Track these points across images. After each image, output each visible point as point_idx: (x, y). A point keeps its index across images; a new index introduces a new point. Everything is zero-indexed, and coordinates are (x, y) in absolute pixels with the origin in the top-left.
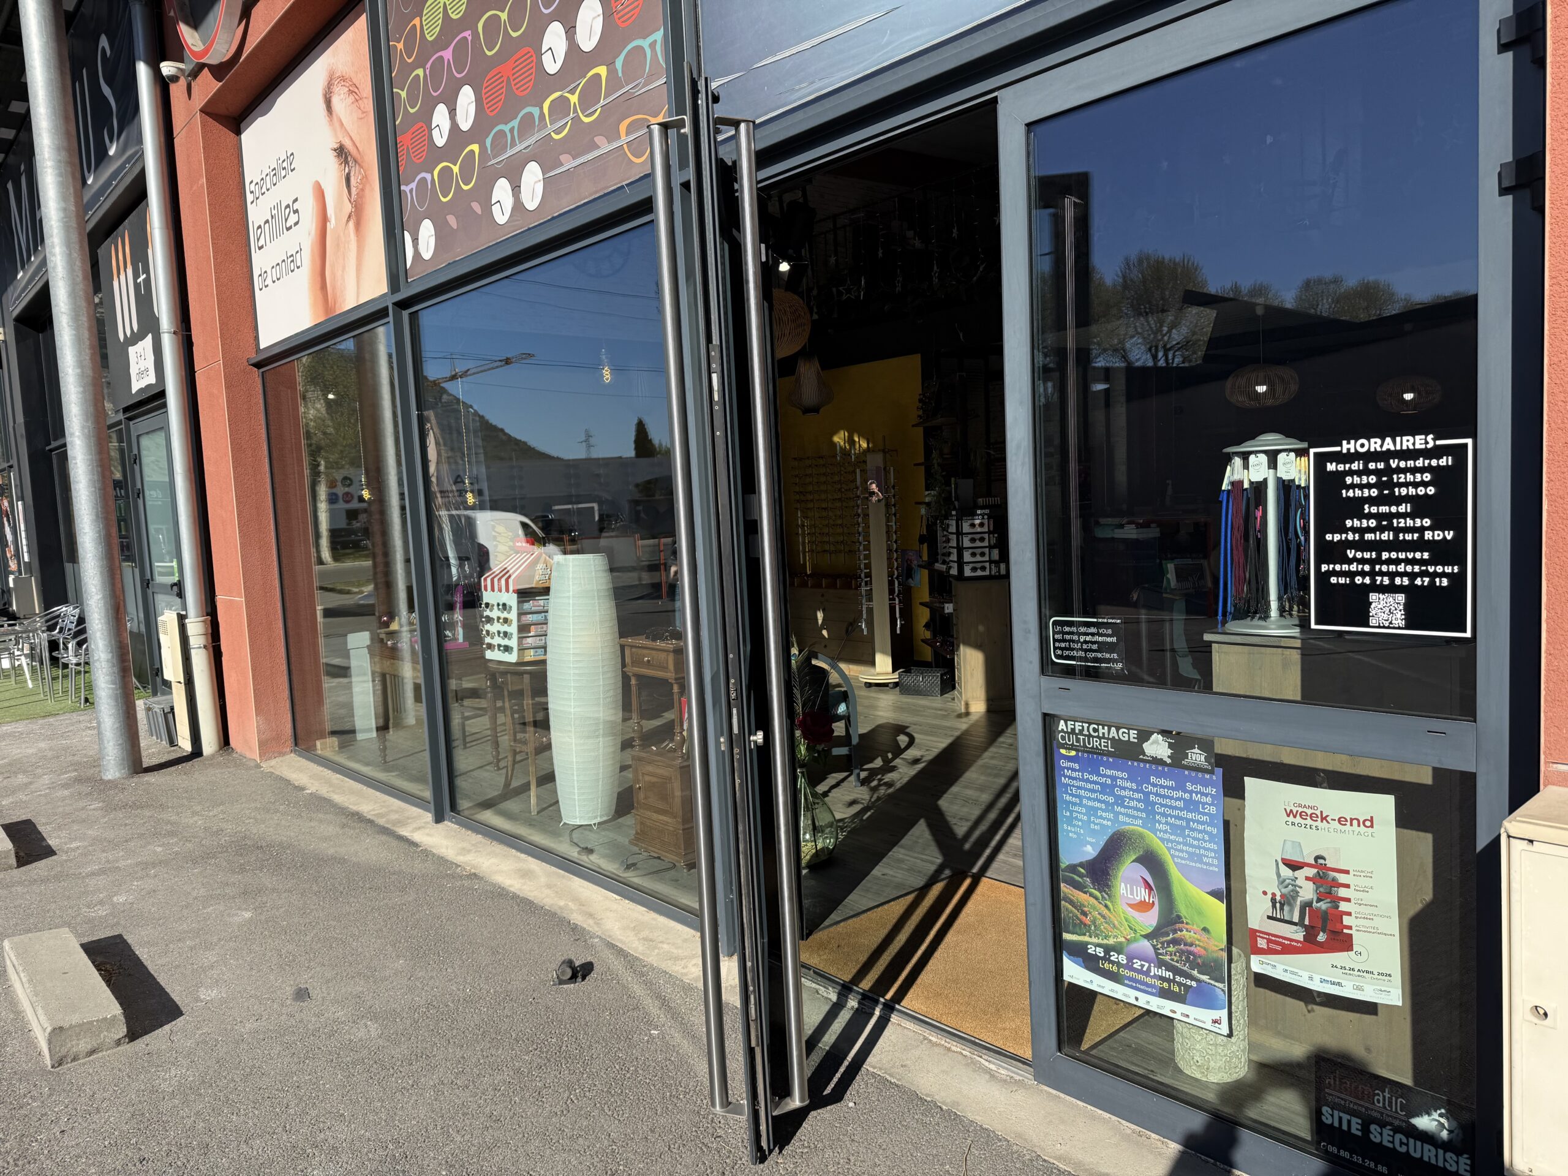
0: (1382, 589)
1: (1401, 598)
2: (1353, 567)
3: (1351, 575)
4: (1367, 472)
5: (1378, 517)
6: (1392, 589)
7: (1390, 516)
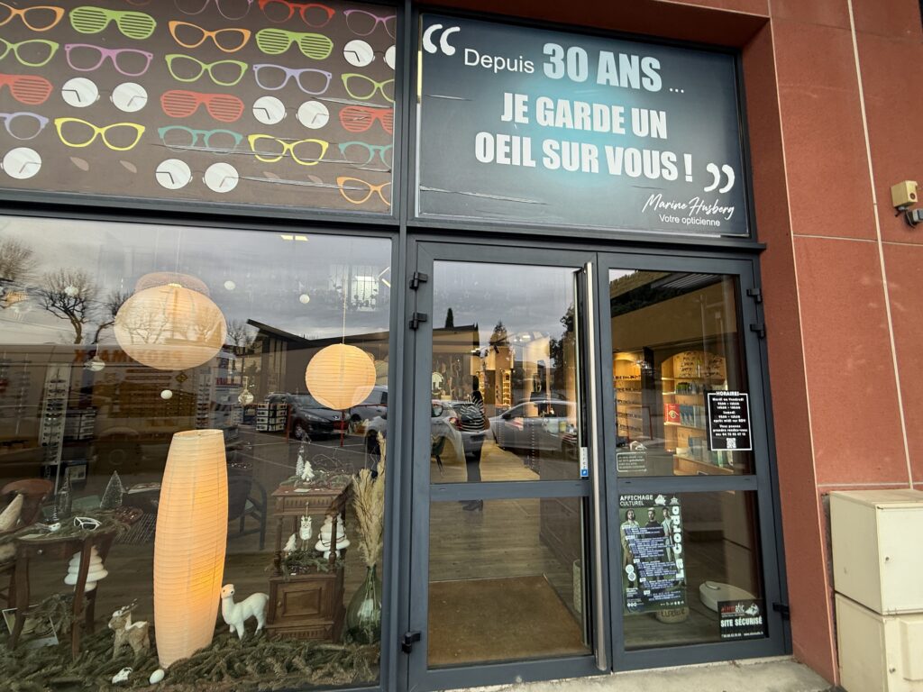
0: (730, 437)
1: (734, 439)
2: (722, 430)
3: (721, 433)
4: (723, 401)
5: (727, 415)
6: (732, 437)
7: (730, 415)
